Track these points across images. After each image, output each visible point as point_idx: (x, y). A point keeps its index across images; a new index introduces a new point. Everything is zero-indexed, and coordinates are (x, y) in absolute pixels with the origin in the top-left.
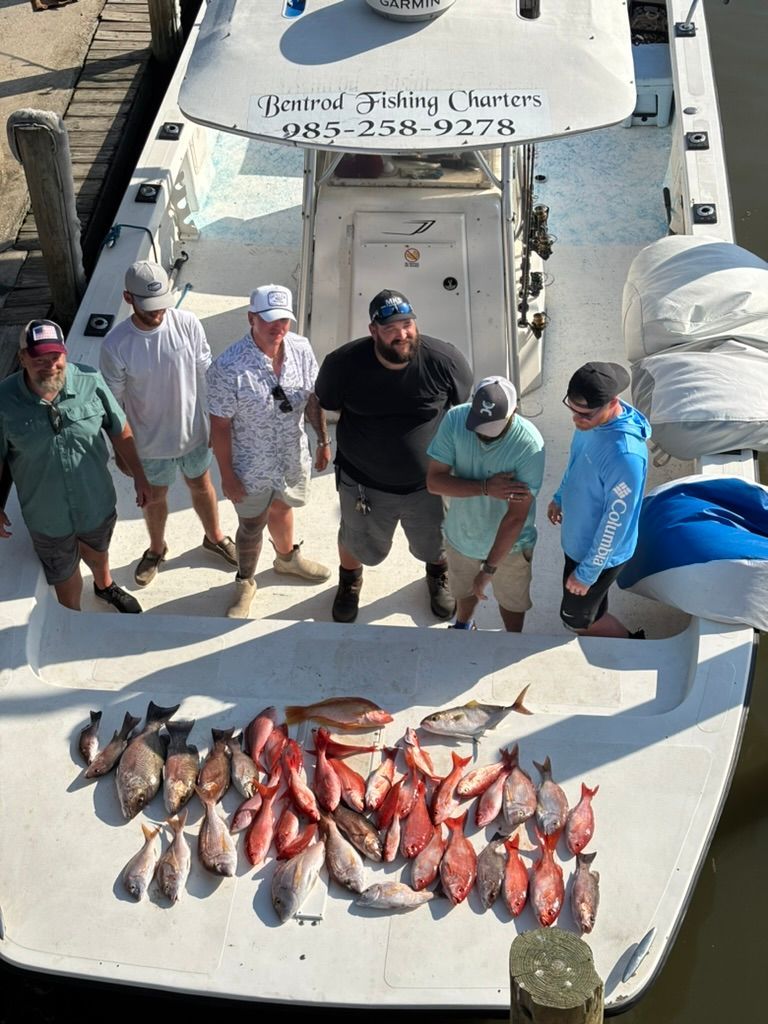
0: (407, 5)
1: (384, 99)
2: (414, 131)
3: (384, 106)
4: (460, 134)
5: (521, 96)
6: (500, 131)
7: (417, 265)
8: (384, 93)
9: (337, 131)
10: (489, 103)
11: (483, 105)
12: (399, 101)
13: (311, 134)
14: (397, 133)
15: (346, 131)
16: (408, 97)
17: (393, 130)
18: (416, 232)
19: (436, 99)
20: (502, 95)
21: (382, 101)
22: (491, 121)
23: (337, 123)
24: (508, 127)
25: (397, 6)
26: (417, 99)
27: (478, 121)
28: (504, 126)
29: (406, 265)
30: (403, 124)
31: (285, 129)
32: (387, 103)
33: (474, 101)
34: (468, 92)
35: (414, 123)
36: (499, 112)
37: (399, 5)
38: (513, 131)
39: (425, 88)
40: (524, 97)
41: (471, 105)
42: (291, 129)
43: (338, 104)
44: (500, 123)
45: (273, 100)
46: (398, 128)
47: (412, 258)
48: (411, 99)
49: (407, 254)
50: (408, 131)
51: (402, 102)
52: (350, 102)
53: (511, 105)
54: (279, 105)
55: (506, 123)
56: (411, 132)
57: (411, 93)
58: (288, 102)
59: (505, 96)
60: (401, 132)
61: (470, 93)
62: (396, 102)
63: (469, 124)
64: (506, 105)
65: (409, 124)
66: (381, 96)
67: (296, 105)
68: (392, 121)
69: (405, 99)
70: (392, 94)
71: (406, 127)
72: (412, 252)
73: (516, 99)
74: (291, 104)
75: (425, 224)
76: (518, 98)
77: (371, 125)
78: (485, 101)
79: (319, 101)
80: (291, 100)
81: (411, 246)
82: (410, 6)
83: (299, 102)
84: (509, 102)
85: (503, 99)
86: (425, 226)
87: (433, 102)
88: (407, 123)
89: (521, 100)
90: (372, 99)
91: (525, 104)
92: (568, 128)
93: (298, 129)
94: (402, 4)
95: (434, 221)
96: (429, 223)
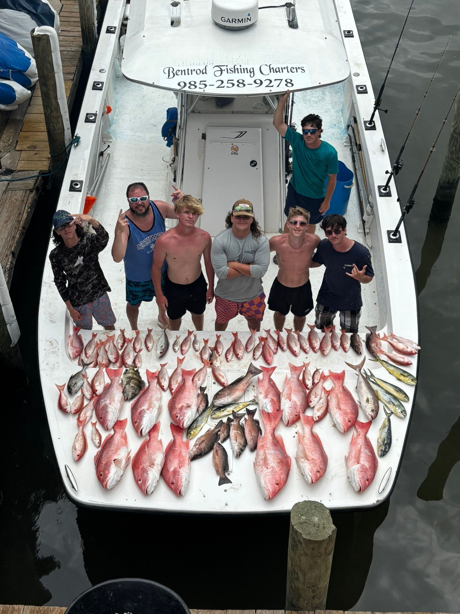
0: (235, 21)
1: (227, 69)
2: (244, 85)
3: (228, 73)
4: (267, 86)
5: (295, 67)
6: (286, 85)
7: (237, 154)
8: (227, 66)
9: (206, 86)
10: (279, 71)
11: (277, 72)
12: (235, 70)
13: (192, 87)
14: (236, 86)
15: (210, 85)
16: (239, 68)
17: (233, 85)
18: (237, 137)
19: (253, 68)
20: (285, 67)
21: (226, 70)
22: (282, 80)
23: (205, 81)
24: (290, 83)
25: (230, 22)
26: (244, 69)
27: (275, 80)
28: (288, 82)
29: (232, 154)
30: (238, 81)
31: (179, 84)
32: (229, 71)
33: (272, 70)
34: (268, 66)
35: (243, 81)
36: (285, 75)
37: (231, 22)
38: (293, 85)
39: (247, 63)
40: (296, 68)
41: (271, 72)
42: (182, 84)
43: (204, 71)
44: (286, 81)
45: (171, 70)
46: (236, 83)
47: (235, 151)
48: (241, 69)
49: (232, 148)
50: (240, 85)
51: (236, 71)
52: (210, 70)
53: (290, 72)
54: (175, 72)
55: (289, 81)
56: (242, 85)
57: (240, 66)
58: (179, 71)
59: (287, 67)
60: (238, 85)
61: (270, 66)
62: (233, 70)
63: (271, 81)
64: (288, 72)
65: (241, 81)
66: (225, 67)
67: (183, 72)
68: (233, 80)
69: (237, 69)
70: (231, 66)
71: (240, 83)
72: (235, 147)
73: (292, 69)
74: (180, 72)
75: (242, 133)
76: (293, 68)
77: (222, 82)
78: (277, 70)
79: (194, 70)
80: (180, 70)
81: (234, 144)
82: (237, 22)
83: (184, 70)
84: (289, 70)
85: (286, 69)
86: (242, 134)
87: (252, 70)
88: (240, 81)
89: (295, 69)
90: (221, 68)
91: (297, 72)
92: (320, 83)
93: (185, 84)
94: (232, 21)
95: (246, 132)
96: (244, 133)
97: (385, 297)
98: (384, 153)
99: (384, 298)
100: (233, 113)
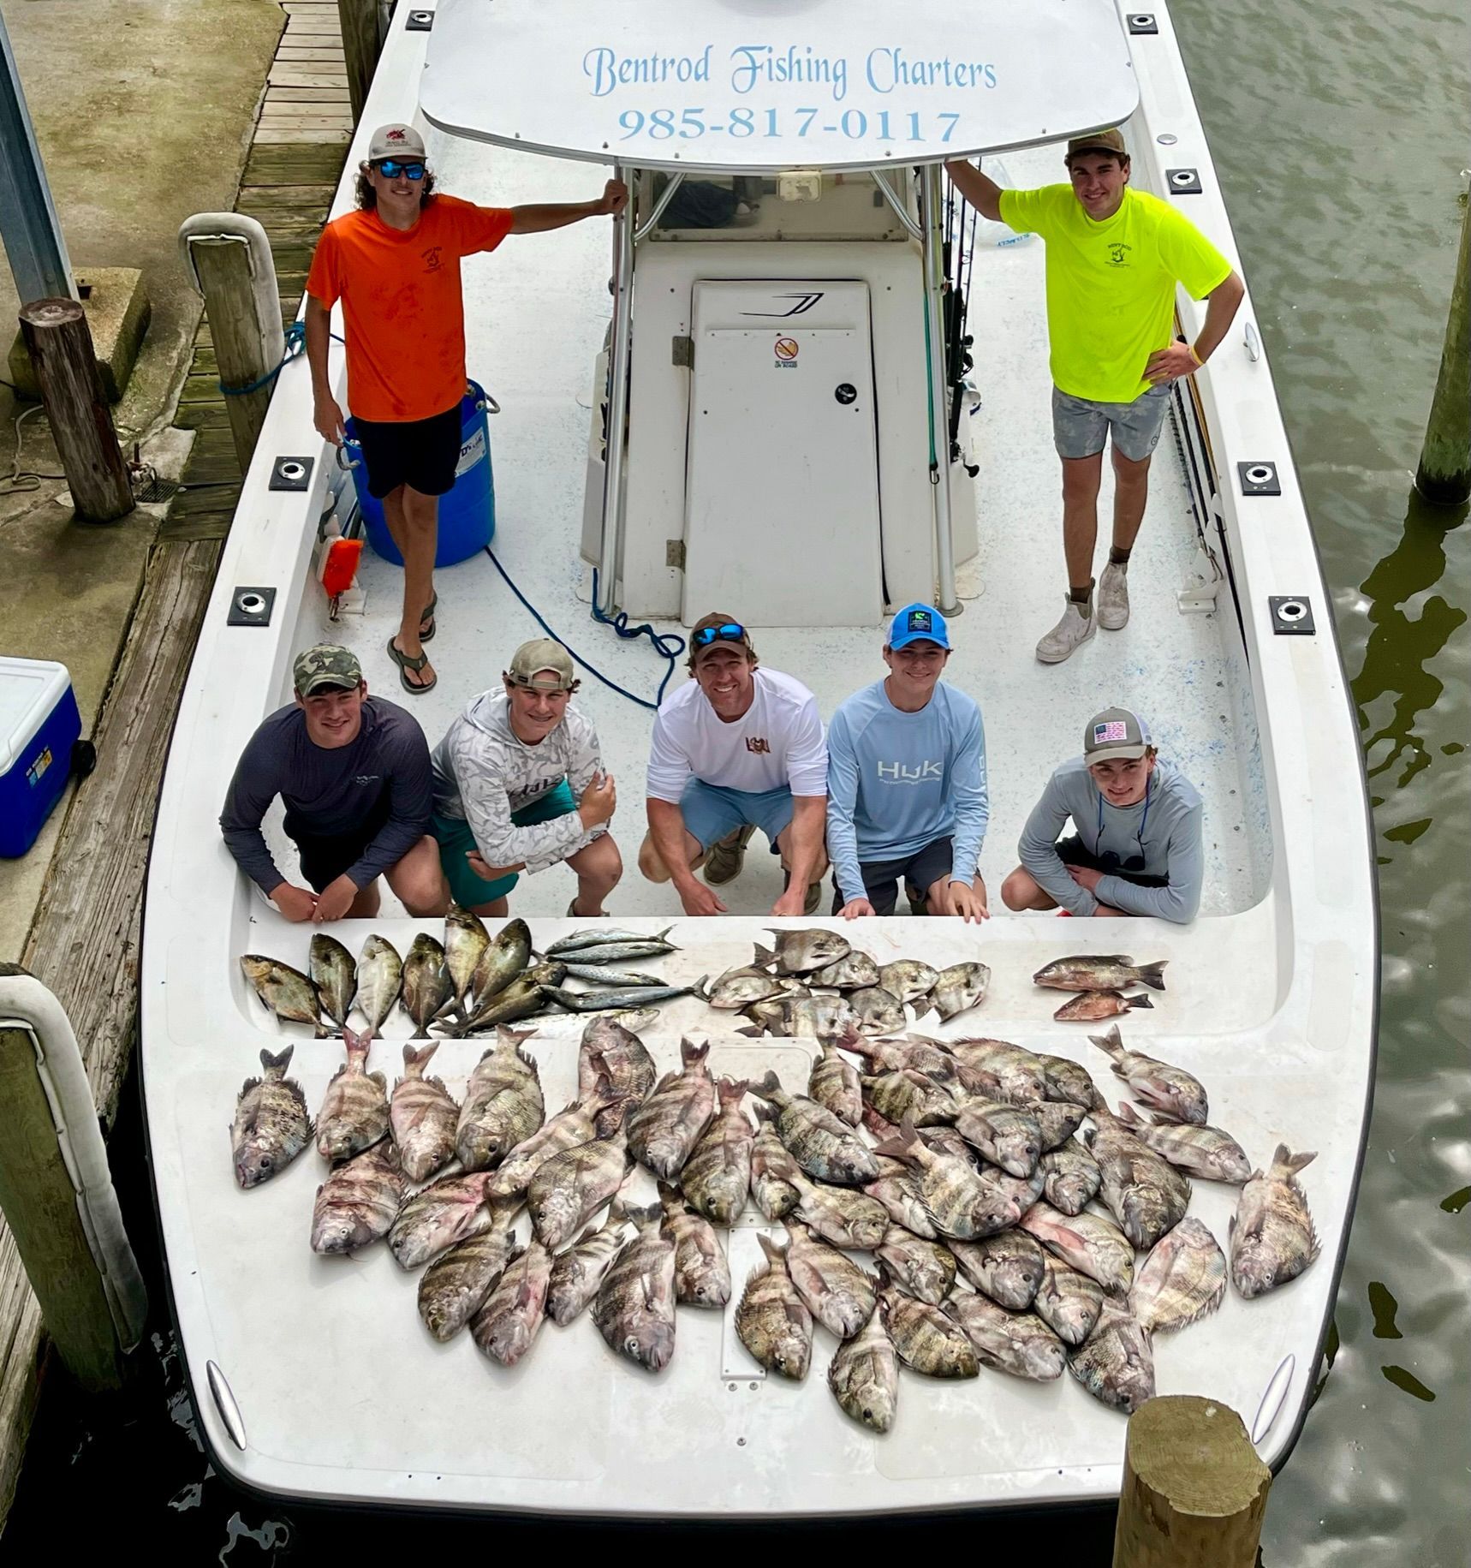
7: (794, 365)
29: (778, 365)
47: (788, 354)
49: (779, 346)
72: (786, 343)
75: (808, 298)
81: (785, 334)
86: (807, 303)
92: (1043, 131)
95: (821, 295)
96: (815, 297)
97: (1267, 807)
98: (1254, 369)
99: (1262, 810)
100: (780, 238)
